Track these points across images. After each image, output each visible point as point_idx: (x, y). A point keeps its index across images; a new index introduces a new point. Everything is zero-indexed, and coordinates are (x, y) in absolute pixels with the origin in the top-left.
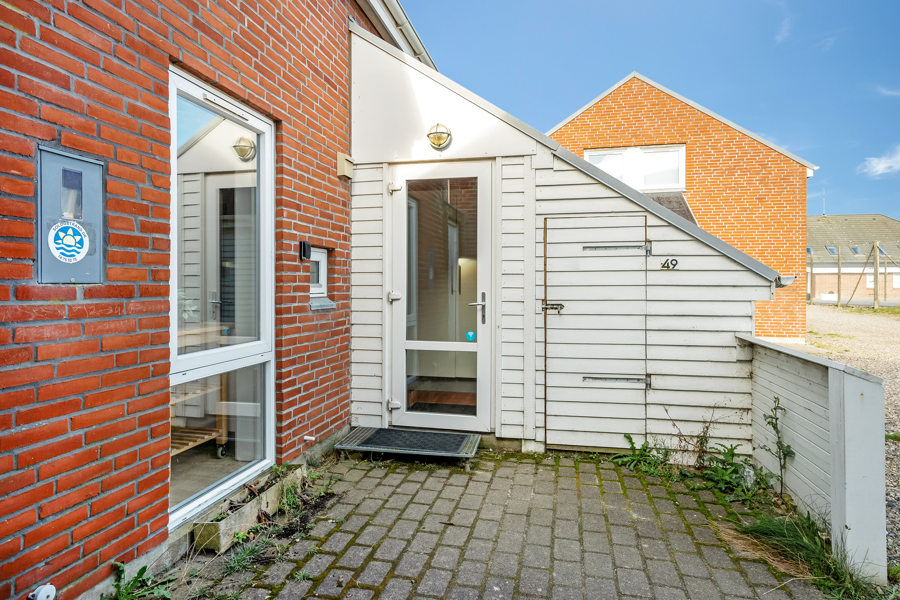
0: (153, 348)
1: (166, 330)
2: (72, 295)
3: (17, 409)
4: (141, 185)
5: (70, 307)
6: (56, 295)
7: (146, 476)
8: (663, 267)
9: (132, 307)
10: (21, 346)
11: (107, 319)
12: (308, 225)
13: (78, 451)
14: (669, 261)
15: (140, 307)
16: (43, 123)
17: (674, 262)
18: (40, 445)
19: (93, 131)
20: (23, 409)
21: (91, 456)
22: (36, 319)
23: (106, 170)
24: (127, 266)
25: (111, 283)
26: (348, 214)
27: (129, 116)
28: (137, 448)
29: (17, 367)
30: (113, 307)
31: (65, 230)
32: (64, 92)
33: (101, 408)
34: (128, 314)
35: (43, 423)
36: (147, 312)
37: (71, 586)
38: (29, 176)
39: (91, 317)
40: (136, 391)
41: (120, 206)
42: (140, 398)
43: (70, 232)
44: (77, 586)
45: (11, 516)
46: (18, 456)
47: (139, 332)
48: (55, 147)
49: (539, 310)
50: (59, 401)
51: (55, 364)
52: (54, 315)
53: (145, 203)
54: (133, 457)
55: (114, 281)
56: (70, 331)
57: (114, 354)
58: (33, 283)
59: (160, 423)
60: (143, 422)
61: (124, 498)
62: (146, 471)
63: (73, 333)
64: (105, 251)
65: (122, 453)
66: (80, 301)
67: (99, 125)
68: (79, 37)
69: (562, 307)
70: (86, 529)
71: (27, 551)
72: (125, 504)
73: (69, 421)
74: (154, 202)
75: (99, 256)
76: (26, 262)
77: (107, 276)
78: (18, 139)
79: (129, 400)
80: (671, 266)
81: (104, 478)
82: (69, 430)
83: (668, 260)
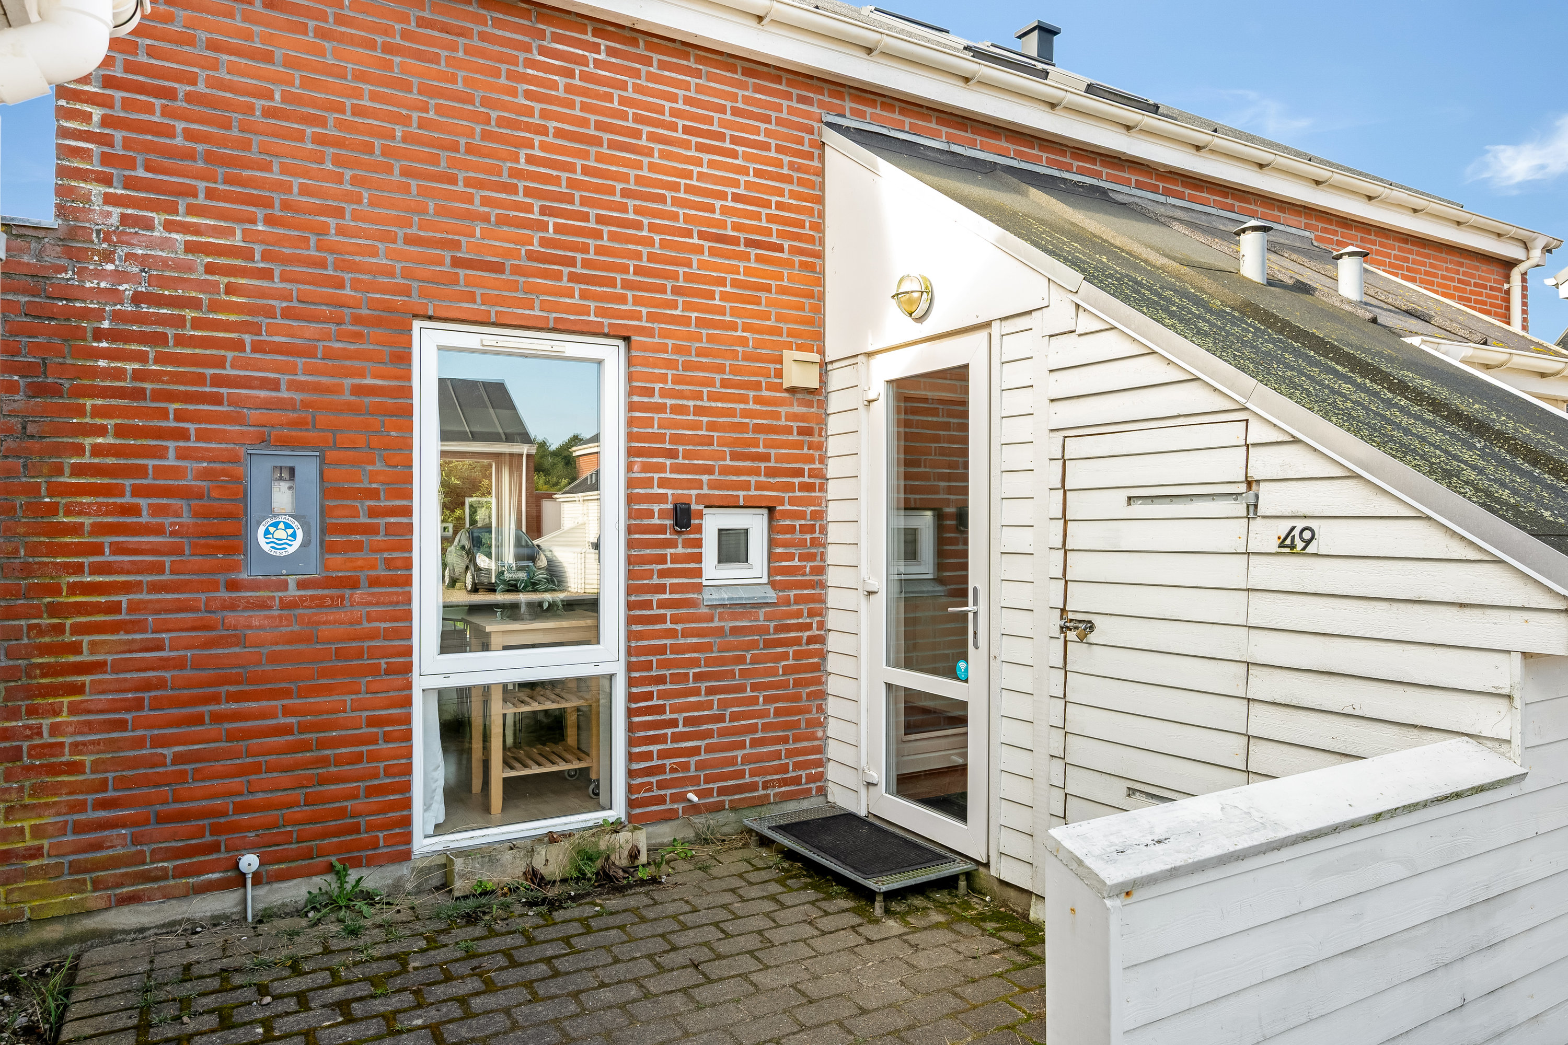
0: (387, 643)
1: (407, 624)
2: (284, 586)
3: (226, 688)
4: (370, 468)
5: (281, 598)
6: (267, 586)
7: (376, 782)
8: (1281, 545)
9: (357, 598)
10: (230, 632)
11: (324, 610)
12: (697, 477)
13: (289, 738)
14: (1296, 532)
15: (368, 599)
16: (252, 429)
17: (1307, 535)
18: (249, 724)
19: (307, 424)
20: (232, 689)
21: (305, 746)
22: (246, 609)
23: (322, 460)
24: (351, 555)
25: (330, 574)
26: (820, 446)
27: (353, 398)
28: (364, 749)
29: (226, 651)
30: (332, 598)
31: (276, 525)
32: (274, 394)
33: (318, 699)
34: (352, 605)
35: (253, 705)
36: (377, 604)
37: (283, 866)
38: (237, 479)
39: (305, 607)
40: (363, 689)
41: (341, 493)
42: (368, 696)
43: (281, 526)
44: (288, 869)
45: (220, 781)
46: (227, 730)
47: (366, 625)
48: (267, 448)
49: (1056, 632)
50: (269, 686)
51: (264, 651)
52: (263, 605)
53: (374, 486)
54: (358, 758)
55: (333, 571)
56: (281, 621)
57: (333, 647)
58: (244, 576)
59: (396, 728)
60: (371, 722)
61: (346, 798)
62: (376, 776)
63: (285, 623)
64: (322, 542)
65: (343, 750)
66: (293, 592)
67: (314, 417)
68: (292, 336)
69: (1091, 627)
70: (299, 816)
71: (236, 818)
72: (348, 804)
73: (280, 707)
74: (388, 484)
75: (314, 547)
76: (235, 557)
77: (326, 568)
78: (227, 450)
79: (354, 697)
80: (1300, 545)
81: (320, 771)
82: (280, 715)
83: (1293, 529)
